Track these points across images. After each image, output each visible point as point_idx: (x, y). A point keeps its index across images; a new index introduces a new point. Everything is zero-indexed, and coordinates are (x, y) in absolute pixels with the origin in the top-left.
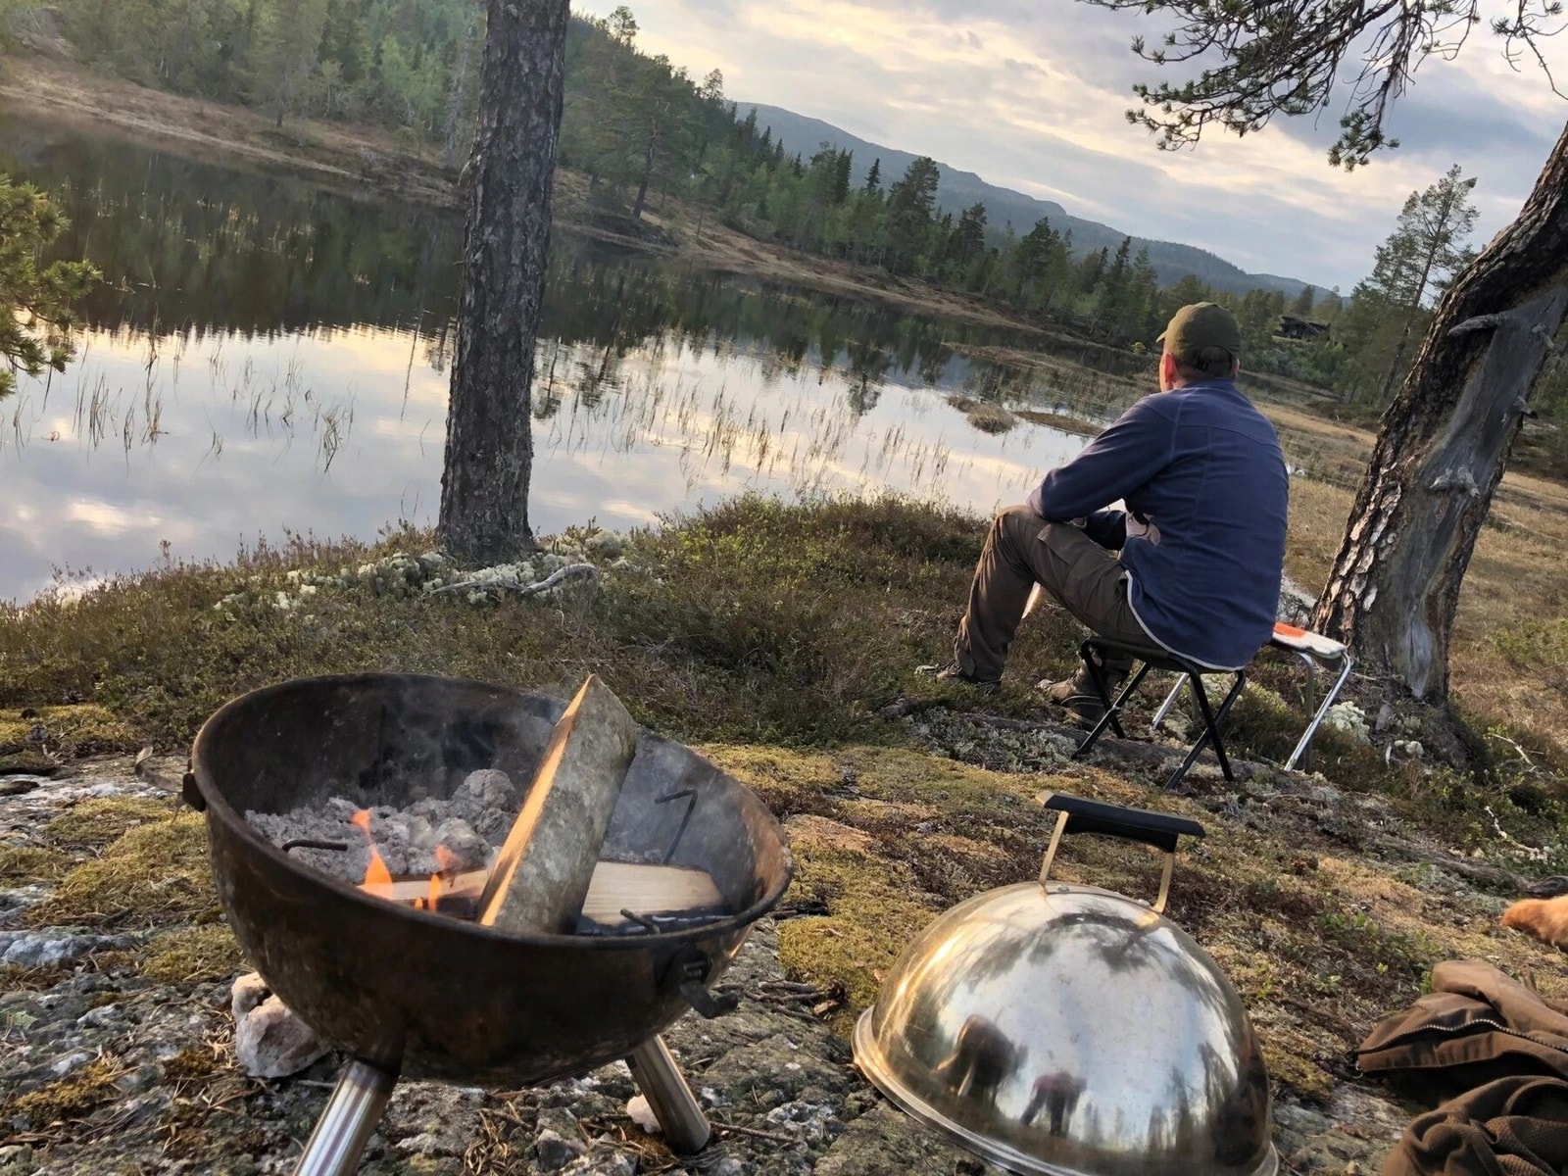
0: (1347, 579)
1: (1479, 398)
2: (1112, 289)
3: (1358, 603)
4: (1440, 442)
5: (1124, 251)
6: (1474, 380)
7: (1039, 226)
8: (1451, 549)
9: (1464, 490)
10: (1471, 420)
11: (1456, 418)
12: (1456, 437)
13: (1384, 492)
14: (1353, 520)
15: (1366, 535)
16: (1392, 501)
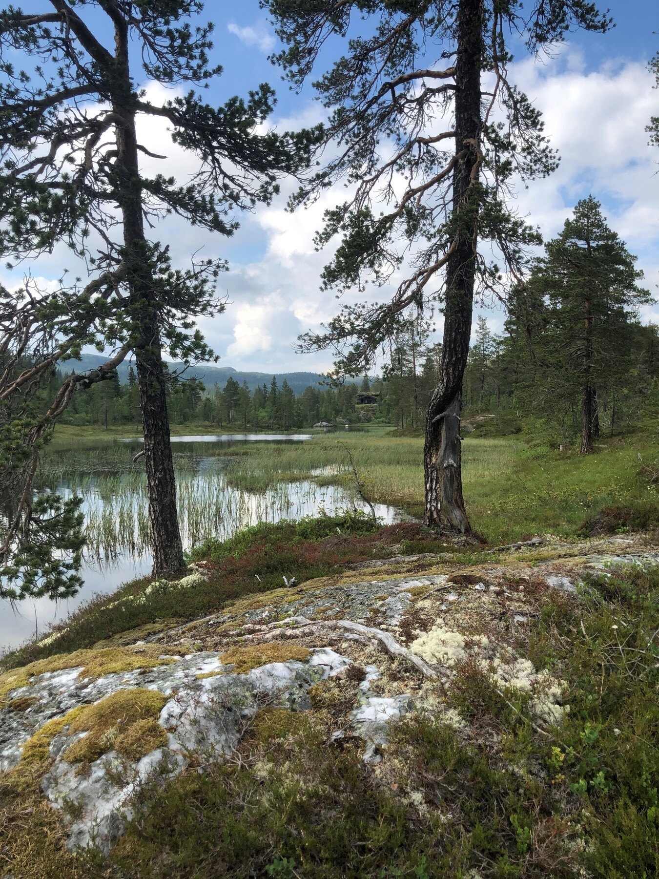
0: (431, 502)
1: (447, 438)
2: (274, 403)
3: (436, 508)
4: (441, 452)
5: (274, 384)
6: (443, 433)
7: (229, 382)
8: (456, 484)
9: (452, 465)
10: (447, 445)
11: (443, 445)
12: (445, 451)
13: (432, 473)
14: (426, 484)
15: (431, 488)
16: (434, 474)
